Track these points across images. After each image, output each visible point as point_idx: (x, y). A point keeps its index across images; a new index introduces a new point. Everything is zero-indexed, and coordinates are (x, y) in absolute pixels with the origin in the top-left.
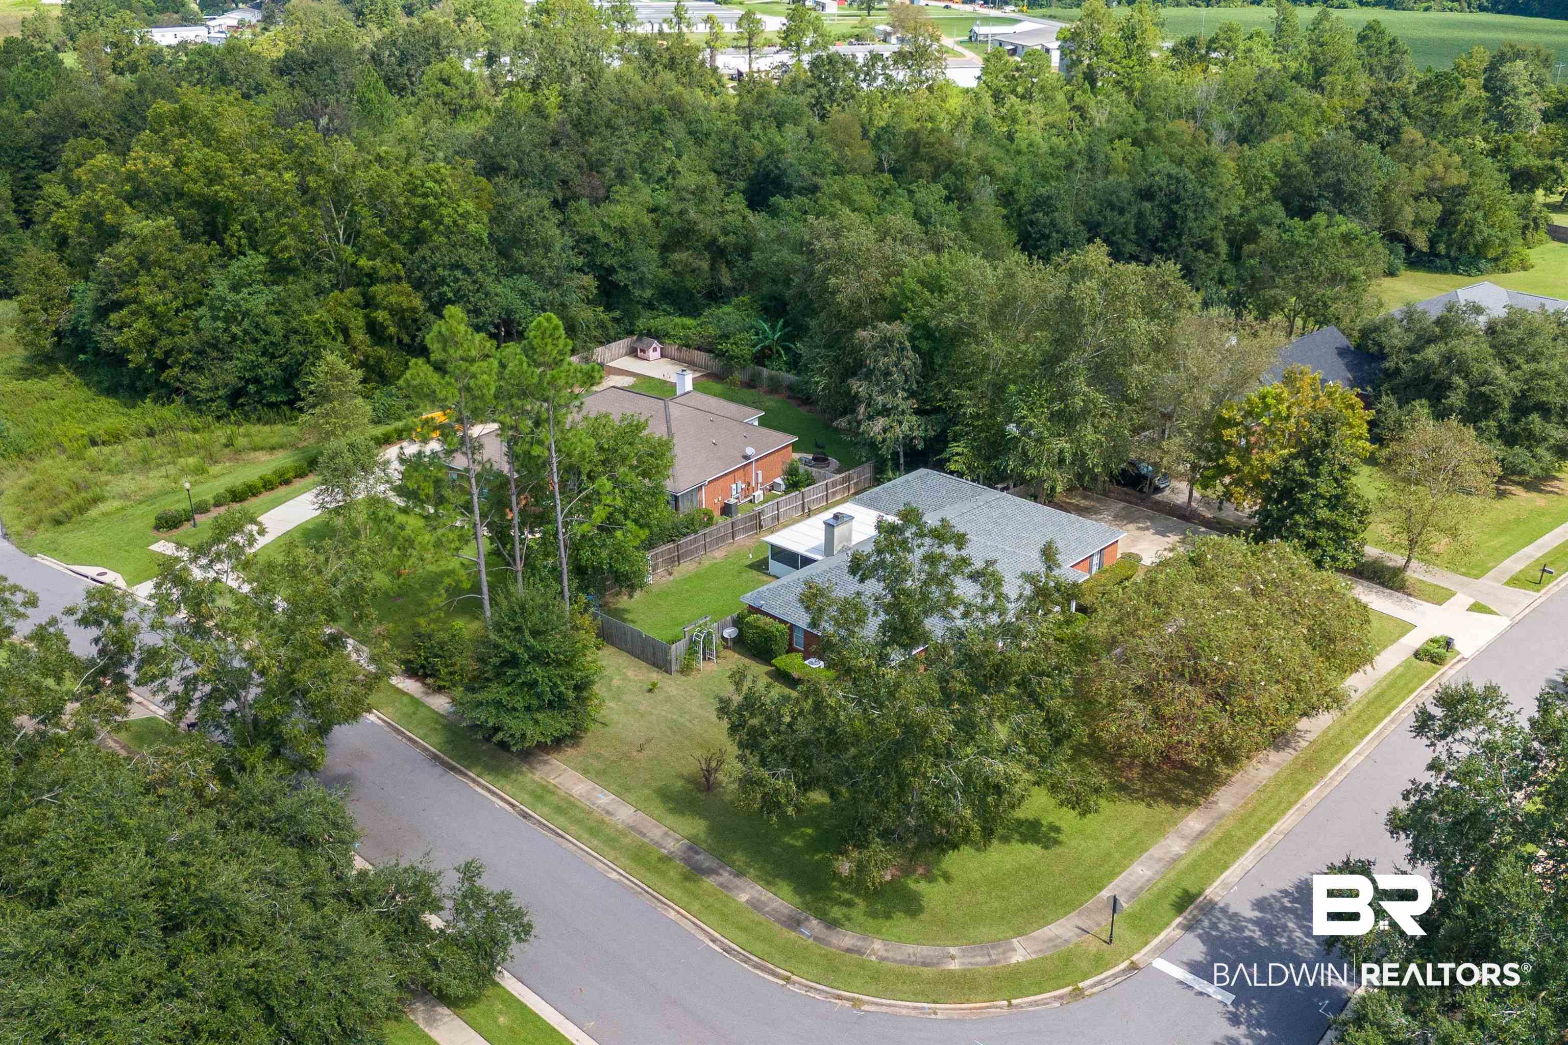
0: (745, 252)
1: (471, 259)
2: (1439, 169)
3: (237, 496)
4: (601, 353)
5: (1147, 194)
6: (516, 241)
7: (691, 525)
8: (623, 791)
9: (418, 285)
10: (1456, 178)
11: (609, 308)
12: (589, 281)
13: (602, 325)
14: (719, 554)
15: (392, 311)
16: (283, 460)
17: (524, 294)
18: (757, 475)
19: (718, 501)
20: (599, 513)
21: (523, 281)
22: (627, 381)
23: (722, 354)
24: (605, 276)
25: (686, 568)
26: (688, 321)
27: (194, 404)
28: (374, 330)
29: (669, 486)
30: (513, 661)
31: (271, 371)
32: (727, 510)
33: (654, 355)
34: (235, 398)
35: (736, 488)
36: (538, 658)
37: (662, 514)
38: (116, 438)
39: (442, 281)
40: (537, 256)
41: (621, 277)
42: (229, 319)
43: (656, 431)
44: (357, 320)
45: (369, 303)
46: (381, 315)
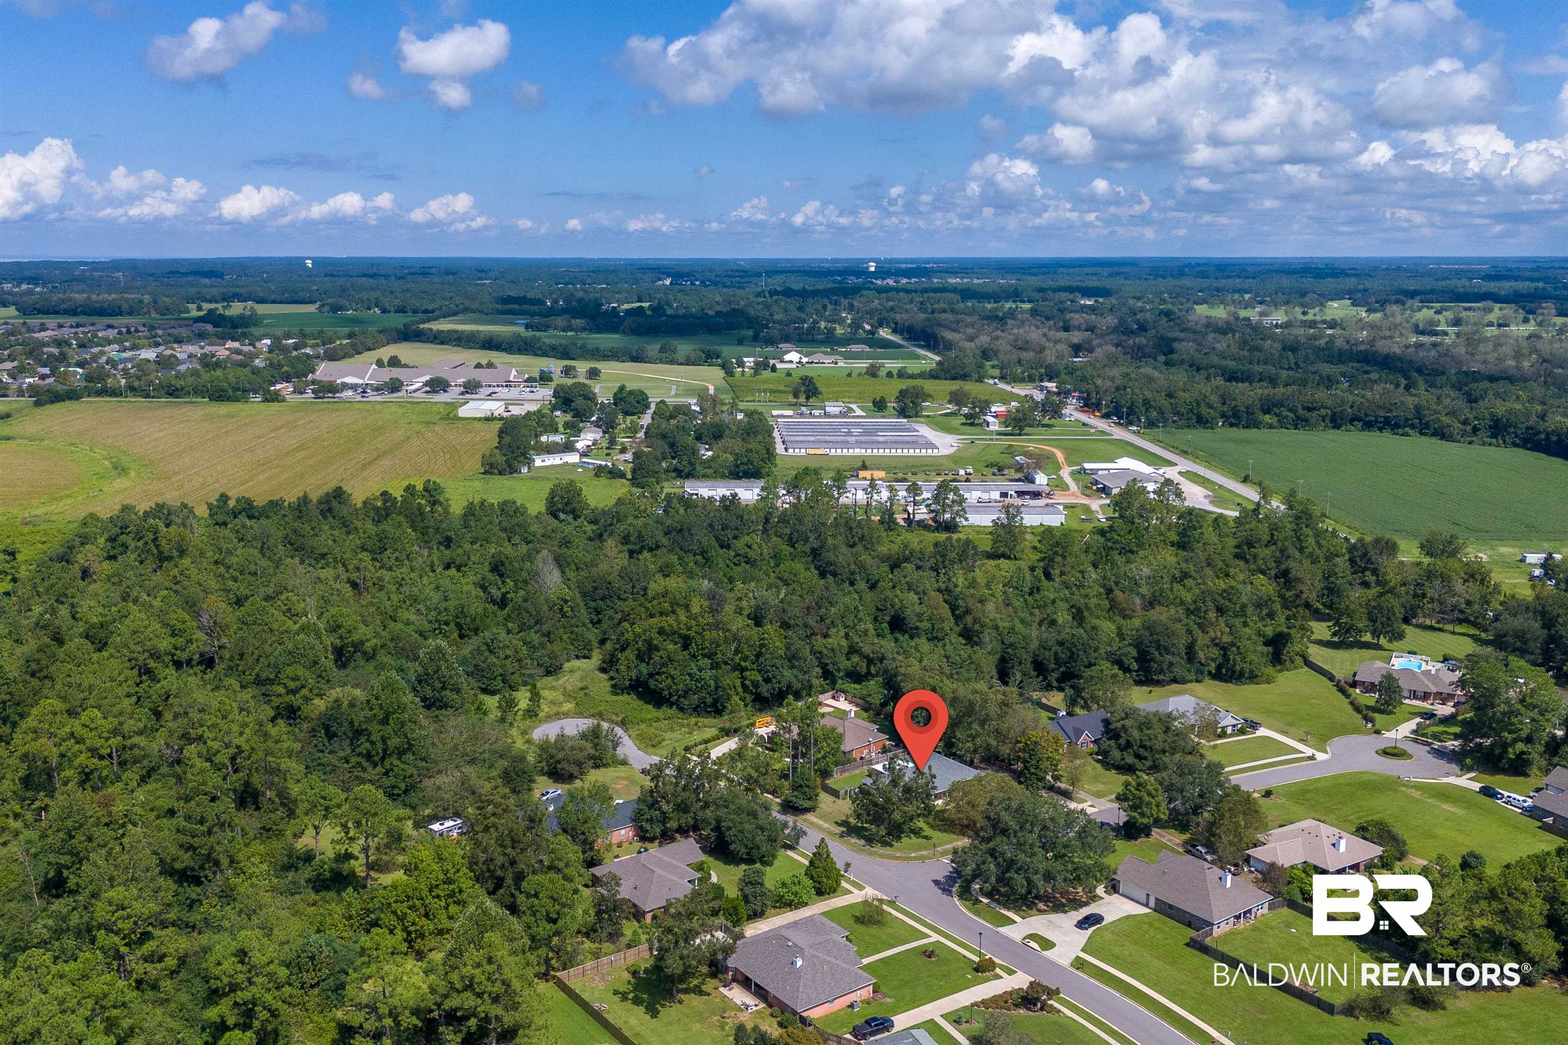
0: (882, 659)
1: (778, 662)
2: (1219, 634)
3: (706, 742)
4: (821, 698)
5: (1061, 643)
6: (794, 657)
7: (849, 761)
8: (825, 821)
9: (759, 671)
10: (1226, 639)
11: (825, 679)
12: (818, 670)
13: (822, 686)
14: (857, 771)
15: (752, 682)
16: (713, 732)
17: (796, 676)
18: (873, 748)
19: (859, 756)
20: (823, 752)
21: (795, 671)
22: (831, 710)
23: (867, 702)
24: (824, 667)
25: (847, 774)
26: (856, 686)
27: (681, 709)
28: (744, 686)
29: (842, 748)
30: (801, 786)
31: (709, 700)
32: (862, 758)
33: (842, 699)
34: (697, 709)
35: (866, 751)
36: (808, 786)
37: (840, 756)
38: (658, 720)
39: (768, 671)
40: (802, 662)
41: (830, 667)
42: (697, 680)
43: (840, 730)
44: (738, 683)
45: (743, 678)
46: (748, 683)
